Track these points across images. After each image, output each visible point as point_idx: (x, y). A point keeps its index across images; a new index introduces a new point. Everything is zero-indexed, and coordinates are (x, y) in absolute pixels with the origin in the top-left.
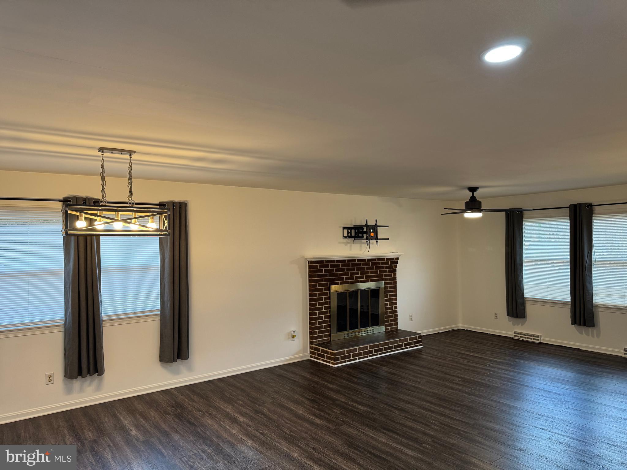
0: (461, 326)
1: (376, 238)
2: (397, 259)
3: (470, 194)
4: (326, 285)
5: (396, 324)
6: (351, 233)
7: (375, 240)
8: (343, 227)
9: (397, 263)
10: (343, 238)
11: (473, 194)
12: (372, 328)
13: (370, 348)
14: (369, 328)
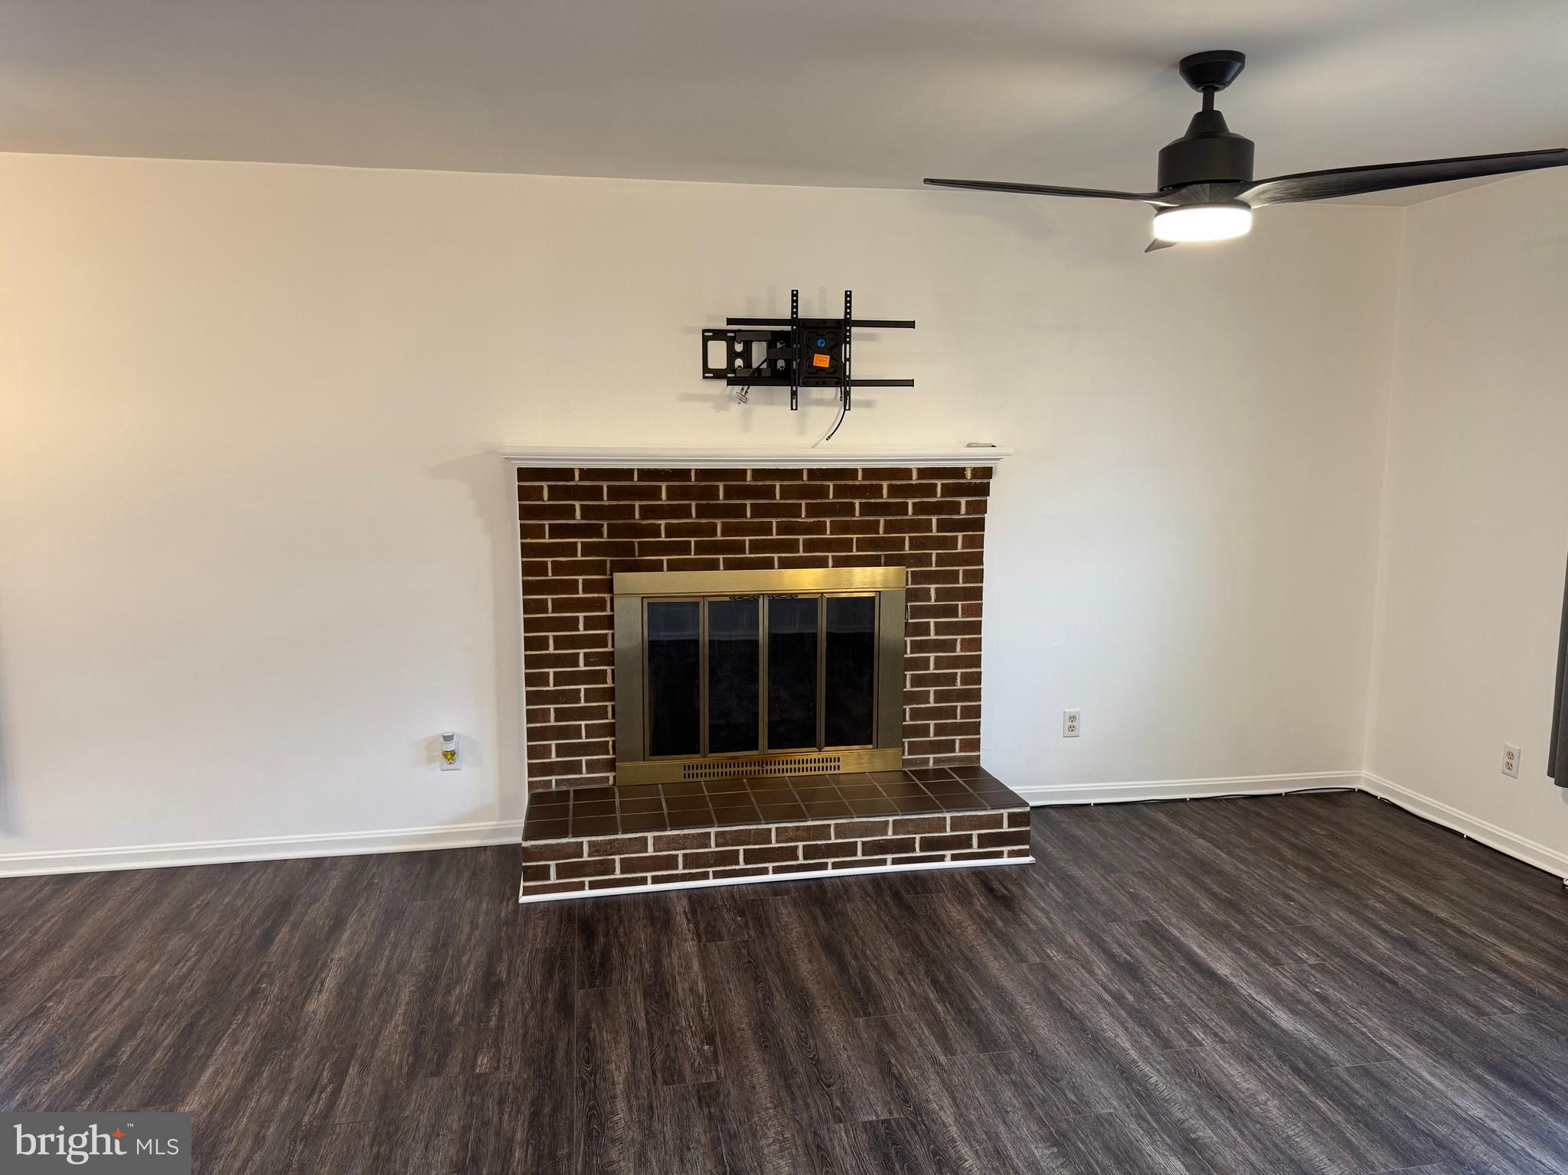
0: (1367, 778)
1: (838, 377)
2: (987, 472)
3: (1194, 101)
4: (599, 567)
5: (975, 745)
6: (746, 355)
7: (837, 384)
8: (704, 331)
9: (984, 490)
10: (704, 377)
11: (1208, 101)
12: (830, 752)
13: (721, 840)
14: (815, 749)
